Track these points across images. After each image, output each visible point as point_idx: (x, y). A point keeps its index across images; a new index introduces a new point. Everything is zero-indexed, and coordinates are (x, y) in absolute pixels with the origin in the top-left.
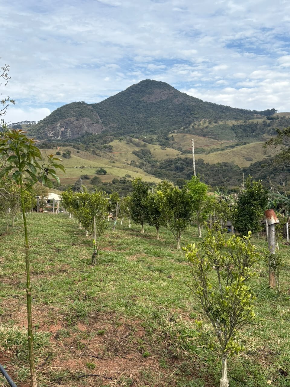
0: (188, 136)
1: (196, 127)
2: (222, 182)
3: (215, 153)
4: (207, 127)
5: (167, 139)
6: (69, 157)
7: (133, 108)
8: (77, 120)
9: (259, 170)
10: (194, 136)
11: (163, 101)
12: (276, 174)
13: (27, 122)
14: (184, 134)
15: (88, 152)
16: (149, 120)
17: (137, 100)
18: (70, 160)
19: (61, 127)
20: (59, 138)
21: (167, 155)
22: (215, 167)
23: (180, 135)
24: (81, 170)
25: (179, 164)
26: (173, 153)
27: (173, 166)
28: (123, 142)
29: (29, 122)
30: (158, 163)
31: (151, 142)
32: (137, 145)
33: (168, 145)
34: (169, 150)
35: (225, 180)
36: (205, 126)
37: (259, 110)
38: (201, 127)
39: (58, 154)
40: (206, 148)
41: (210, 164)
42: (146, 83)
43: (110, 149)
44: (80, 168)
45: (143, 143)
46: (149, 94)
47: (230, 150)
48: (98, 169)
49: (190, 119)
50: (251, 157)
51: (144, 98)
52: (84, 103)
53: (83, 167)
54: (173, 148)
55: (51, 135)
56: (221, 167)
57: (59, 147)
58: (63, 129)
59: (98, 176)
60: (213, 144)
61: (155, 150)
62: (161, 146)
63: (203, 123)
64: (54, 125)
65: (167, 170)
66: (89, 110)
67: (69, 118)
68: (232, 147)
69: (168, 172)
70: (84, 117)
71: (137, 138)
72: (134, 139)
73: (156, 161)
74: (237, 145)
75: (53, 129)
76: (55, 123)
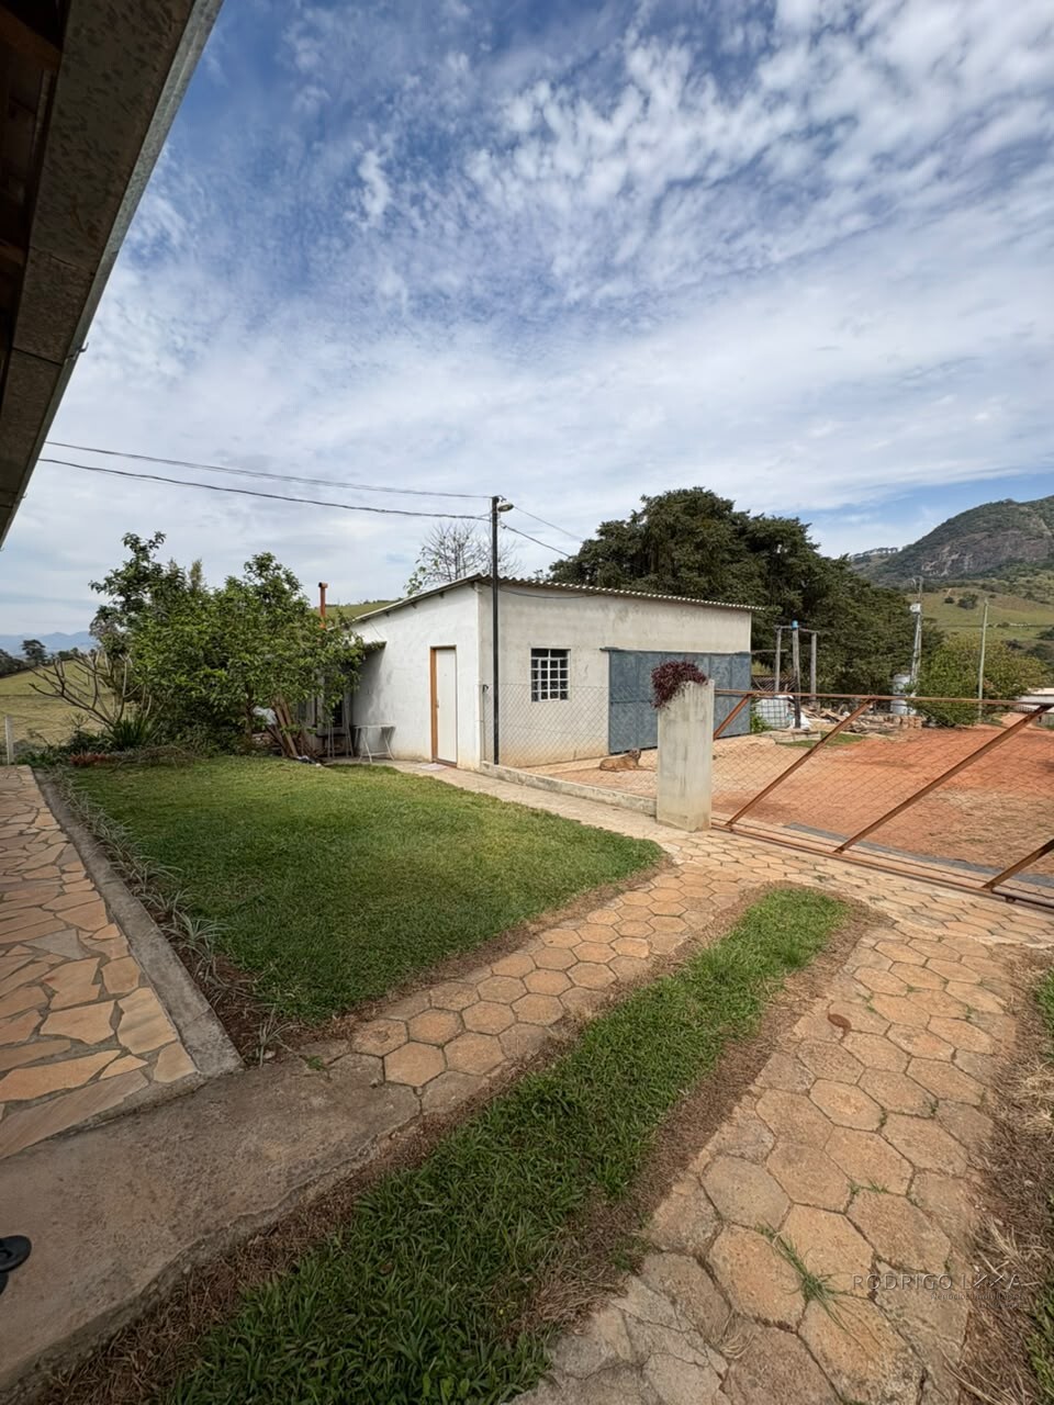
6: (974, 605)
8: (990, 536)
13: (881, 549)
15: (1014, 596)
18: (976, 612)
19: (951, 553)
20: (945, 573)
24: (1001, 630)
29: (887, 549)
39: (949, 601)
44: (999, 626)
48: (1043, 629)
52: (1010, 502)
53: (1005, 626)
55: (928, 569)
57: (950, 590)
58: (955, 557)
59: (1044, 642)
64: (938, 550)
66: (1022, 513)
67: (973, 535)
70: (1008, 529)
75: (935, 558)
76: (940, 547)
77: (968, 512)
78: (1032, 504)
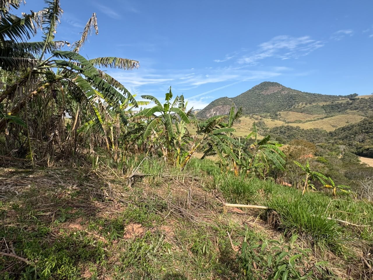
0: (290, 112)
1: (296, 107)
2: (313, 141)
3: (309, 123)
4: (303, 107)
5: (276, 115)
7: (256, 98)
8: (223, 107)
9: (341, 133)
10: (295, 113)
11: (274, 93)
12: (356, 135)
13: (197, 110)
14: (287, 112)
16: (266, 104)
17: (259, 93)
21: (275, 124)
22: (308, 131)
23: (285, 112)
25: (283, 130)
26: (279, 123)
27: (279, 131)
28: (248, 118)
29: (199, 110)
30: (269, 129)
31: (266, 117)
32: (257, 119)
33: (277, 119)
34: (277, 122)
35: (315, 139)
36: (303, 106)
37: (343, 95)
38: (300, 107)
40: (303, 120)
41: (305, 129)
42: (264, 84)
43: (240, 121)
45: (260, 118)
46: (266, 90)
47: (320, 120)
49: (292, 103)
50: (336, 125)
51: (263, 93)
52: (227, 97)
54: (279, 120)
55: (208, 116)
56: (313, 131)
58: (215, 112)
60: (308, 117)
61: (267, 121)
62: (271, 120)
63: (301, 105)
65: (275, 133)
66: (230, 101)
67: (218, 106)
68: (322, 119)
69: (274, 134)
70: (227, 105)
71: (256, 115)
72: (254, 116)
73: (268, 128)
74: (326, 117)
75: (210, 113)
76: (211, 109)
77: (217, 99)
78: (232, 98)
